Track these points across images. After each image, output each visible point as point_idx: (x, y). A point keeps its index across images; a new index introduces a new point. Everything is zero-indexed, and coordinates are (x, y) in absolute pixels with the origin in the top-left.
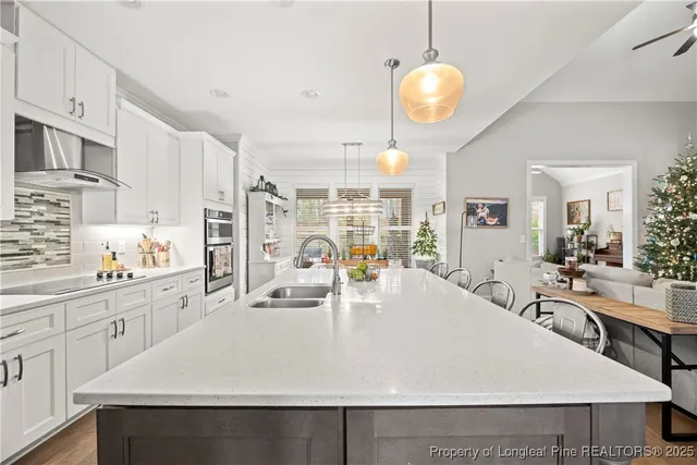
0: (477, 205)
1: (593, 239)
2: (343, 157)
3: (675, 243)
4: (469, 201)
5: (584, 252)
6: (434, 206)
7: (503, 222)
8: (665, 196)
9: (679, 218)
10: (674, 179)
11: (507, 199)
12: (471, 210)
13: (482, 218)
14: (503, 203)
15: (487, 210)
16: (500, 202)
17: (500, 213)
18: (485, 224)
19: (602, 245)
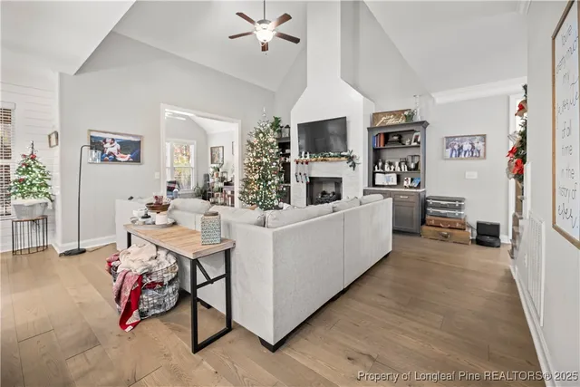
0: (105, 141)
1: (225, 175)
3: (257, 177)
4: (94, 135)
6: (50, 136)
7: (137, 159)
9: (259, 161)
10: (257, 135)
11: (141, 137)
12: (96, 144)
13: (111, 153)
14: (136, 140)
15: (118, 146)
16: (132, 139)
17: (133, 150)
18: (115, 160)
19: (229, 179)
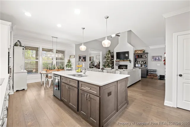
1: (94, 64)
2: (52, 40)
4: (80, 56)
5: (92, 66)
6: (70, 56)
7: (85, 61)
8: (106, 57)
9: (107, 61)
10: (106, 55)
12: (80, 58)
14: (85, 56)
15: (83, 58)
17: (85, 58)
19: (95, 65)
